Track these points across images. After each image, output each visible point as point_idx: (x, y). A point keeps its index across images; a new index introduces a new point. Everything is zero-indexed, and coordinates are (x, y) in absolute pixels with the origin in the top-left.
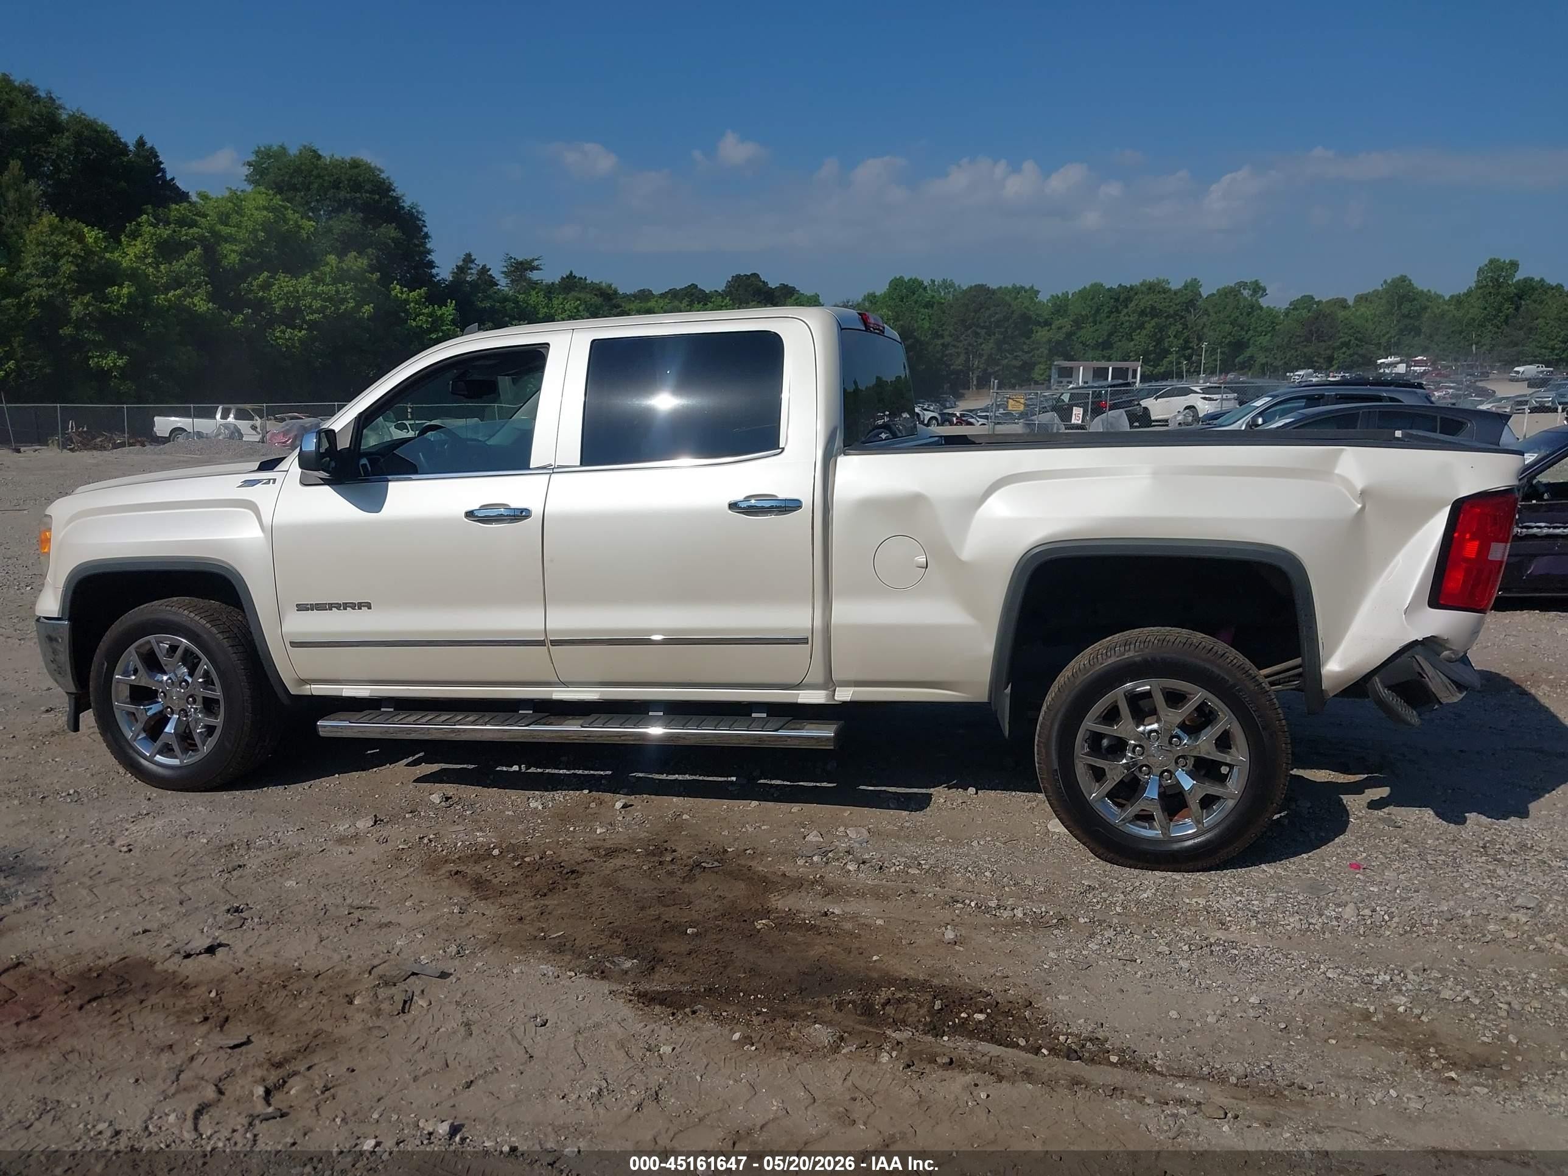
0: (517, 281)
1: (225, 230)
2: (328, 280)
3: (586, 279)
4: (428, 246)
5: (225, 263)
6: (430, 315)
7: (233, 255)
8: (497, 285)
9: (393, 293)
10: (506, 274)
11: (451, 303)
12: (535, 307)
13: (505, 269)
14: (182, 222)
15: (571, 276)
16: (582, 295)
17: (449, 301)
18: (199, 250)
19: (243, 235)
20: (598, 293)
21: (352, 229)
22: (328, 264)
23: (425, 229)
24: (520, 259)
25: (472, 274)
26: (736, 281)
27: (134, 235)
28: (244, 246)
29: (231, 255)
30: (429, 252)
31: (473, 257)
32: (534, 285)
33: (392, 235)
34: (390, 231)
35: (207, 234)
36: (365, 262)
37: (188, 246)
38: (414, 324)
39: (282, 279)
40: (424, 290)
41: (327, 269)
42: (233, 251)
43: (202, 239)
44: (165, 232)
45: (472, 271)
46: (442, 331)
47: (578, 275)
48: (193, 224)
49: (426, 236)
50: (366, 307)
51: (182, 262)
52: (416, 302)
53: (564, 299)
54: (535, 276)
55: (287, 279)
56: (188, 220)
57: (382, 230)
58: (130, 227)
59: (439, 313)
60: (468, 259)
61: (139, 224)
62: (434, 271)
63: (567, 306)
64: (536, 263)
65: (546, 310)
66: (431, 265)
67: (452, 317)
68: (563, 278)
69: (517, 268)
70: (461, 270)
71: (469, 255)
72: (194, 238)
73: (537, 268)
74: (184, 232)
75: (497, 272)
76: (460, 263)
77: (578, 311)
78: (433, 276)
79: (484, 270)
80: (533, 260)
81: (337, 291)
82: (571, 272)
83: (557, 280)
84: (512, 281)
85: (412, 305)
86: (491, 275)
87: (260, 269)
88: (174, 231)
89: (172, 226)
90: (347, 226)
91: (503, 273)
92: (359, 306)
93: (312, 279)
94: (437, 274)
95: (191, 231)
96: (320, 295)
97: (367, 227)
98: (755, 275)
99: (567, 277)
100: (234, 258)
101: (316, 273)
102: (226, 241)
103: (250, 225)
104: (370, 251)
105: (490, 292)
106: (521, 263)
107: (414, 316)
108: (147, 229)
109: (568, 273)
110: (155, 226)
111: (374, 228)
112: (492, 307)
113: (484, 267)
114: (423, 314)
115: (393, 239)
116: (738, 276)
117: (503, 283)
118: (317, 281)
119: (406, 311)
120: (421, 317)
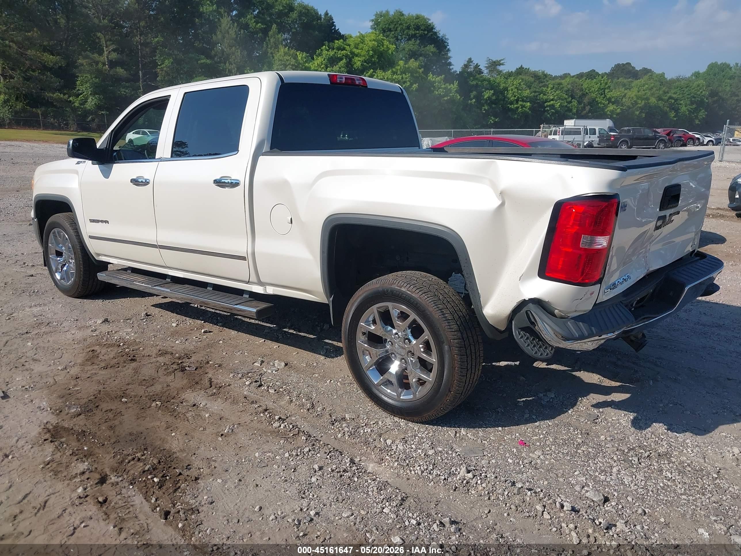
0: (492, 71)
1: (356, 51)
2: (399, 73)
3: (529, 69)
4: (449, 55)
5: (355, 66)
6: (445, 88)
7: (359, 62)
8: (483, 73)
9: (429, 78)
10: (487, 68)
11: (456, 82)
12: (499, 84)
13: (487, 65)
14: (340, 49)
15: (521, 68)
16: (524, 77)
17: (455, 81)
18: (344, 61)
19: (364, 53)
20: (533, 76)
21: (413, 48)
22: (399, 65)
23: (448, 47)
24: (494, 60)
25: (471, 68)
26: (617, 67)
27: (320, 55)
28: (364, 58)
29: (358, 63)
30: (450, 58)
31: (472, 60)
32: (499, 72)
33: (431, 50)
34: (431, 48)
35: (349, 53)
36: (417, 64)
37: (341, 59)
38: (437, 93)
39: (379, 72)
40: (443, 76)
41: (399, 68)
42: (359, 60)
43: (347, 56)
44: (331, 53)
45: (471, 67)
46: (450, 96)
47: (525, 67)
48: (344, 49)
49: (449, 50)
50: (415, 85)
51: (337, 66)
52: (440, 82)
53: (514, 79)
54: (501, 68)
55: (381, 73)
56: (342, 48)
57: (428, 48)
58: (318, 52)
59: (449, 87)
60: (470, 61)
61: (322, 50)
62: (451, 67)
63: (515, 83)
64: (502, 62)
65: (504, 85)
66: (450, 64)
67: (455, 89)
68: (517, 69)
69: (492, 64)
70: (466, 66)
71: (470, 59)
72: (343, 55)
73: (503, 64)
74: (339, 53)
75: (482, 67)
76: (466, 63)
77: (520, 85)
78: (450, 70)
79: (477, 66)
80: (500, 60)
81: (402, 78)
82: (522, 66)
83: (514, 71)
84: (490, 71)
85: (437, 84)
86: (480, 69)
87: (370, 68)
88: (336, 53)
89: (335, 50)
90: (412, 47)
91: (485, 67)
92: (411, 84)
93: (392, 72)
94: (452, 69)
95: (342, 52)
96: (394, 80)
97: (421, 47)
98: (629, 64)
99: (519, 68)
100: (359, 64)
101: (394, 70)
102: (357, 56)
103: (366, 48)
104: (421, 58)
105: (478, 76)
106: (495, 62)
107: (437, 89)
108: (325, 52)
109: (520, 66)
110: (328, 51)
111: (424, 47)
112: (477, 84)
113: (477, 64)
114: (442, 88)
115: (432, 52)
116: (619, 64)
117: (485, 71)
118: (394, 73)
119: (434, 87)
120: (440, 90)
